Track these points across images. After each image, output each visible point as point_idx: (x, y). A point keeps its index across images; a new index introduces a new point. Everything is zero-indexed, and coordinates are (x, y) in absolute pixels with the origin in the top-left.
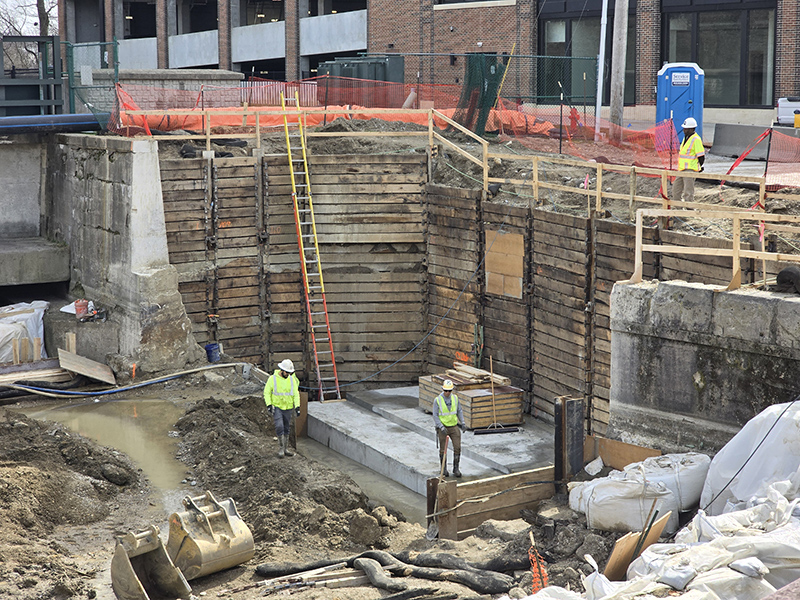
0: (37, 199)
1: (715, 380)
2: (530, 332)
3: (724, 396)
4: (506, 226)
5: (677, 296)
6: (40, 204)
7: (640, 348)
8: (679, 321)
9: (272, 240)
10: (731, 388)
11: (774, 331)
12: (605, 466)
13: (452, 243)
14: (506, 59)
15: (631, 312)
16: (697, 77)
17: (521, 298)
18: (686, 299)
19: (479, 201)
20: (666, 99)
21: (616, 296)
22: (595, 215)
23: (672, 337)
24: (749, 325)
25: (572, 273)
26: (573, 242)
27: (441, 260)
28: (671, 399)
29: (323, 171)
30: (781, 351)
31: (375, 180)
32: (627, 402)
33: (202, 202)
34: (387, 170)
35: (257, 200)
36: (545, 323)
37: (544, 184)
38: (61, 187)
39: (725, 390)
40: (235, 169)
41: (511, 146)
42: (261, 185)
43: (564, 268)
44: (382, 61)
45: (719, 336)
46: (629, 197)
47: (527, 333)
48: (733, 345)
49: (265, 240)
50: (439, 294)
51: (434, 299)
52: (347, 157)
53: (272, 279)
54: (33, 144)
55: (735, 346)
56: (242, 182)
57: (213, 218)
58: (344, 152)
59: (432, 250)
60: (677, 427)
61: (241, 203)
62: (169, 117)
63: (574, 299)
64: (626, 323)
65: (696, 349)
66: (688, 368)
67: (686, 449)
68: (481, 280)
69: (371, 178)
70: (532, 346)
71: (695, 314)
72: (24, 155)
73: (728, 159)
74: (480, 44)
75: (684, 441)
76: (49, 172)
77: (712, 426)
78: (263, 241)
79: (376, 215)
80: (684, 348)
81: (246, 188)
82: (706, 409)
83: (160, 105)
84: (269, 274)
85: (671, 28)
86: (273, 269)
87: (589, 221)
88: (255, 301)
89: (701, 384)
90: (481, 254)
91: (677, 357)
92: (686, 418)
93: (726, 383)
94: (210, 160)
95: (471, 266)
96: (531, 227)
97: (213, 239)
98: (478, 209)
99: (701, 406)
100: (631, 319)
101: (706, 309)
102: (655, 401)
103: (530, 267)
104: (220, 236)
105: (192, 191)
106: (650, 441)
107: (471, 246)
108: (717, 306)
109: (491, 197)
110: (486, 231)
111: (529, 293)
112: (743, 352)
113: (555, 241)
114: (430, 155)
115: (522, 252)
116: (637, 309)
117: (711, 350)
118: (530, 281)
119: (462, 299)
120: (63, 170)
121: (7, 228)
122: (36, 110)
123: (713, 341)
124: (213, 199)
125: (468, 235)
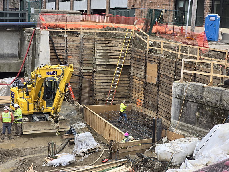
0: (17, 47)
1: (202, 115)
2: (158, 95)
3: (205, 120)
4: (153, 62)
5: (192, 87)
6: (18, 48)
7: (181, 103)
8: (192, 95)
9: (84, 62)
10: (207, 117)
11: (221, 100)
12: (168, 139)
13: (138, 66)
14: (166, 11)
15: (178, 91)
16: (217, 18)
17: (156, 84)
18: (195, 88)
19: (146, 54)
20: (208, 25)
21: (174, 86)
22: (178, 60)
23: (190, 100)
24: (213, 98)
25: (170, 77)
26: (171, 68)
27: (135, 71)
28: (189, 120)
29: (100, 42)
30: (223, 107)
31: (116, 46)
32: (176, 120)
33: (63, 50)
34: (120, 43)
35: (80, 50)
36: (162, 92)
37: (164, 49)
38: (24, 44)
39: (205, 118)
40: (74, 40)
41: (159, 37)
42: (81, 46)
43: (168, 75)
44: (128, 10)
45: (204, 101)
46: (188, 55)
47: (157, 95)
48: (208, 104)
49: (82, 62)
50: (133, 81)
51: (132, 83)
52: (108, 39)
53: (84, 74)
54: (16, 31)
55: (209, 104)
56: (76, 45)
57: (66, 55)
58: (108, 37)
59: (132, 68)
60: (190, 129)
61: (75, 51)
62: (57, 24)
63: (170, 85)
64: (177, 95)
65: (197, 104)
66: (195, 110)
67: (192, 136)
68: (145, 78)
69: (115, 45)
70: (159, 99)
71: (197, 93)
72: (14, 34)
73: (226, 44)
74: (159, 6)
75: (192, 133)
76: (21, 39)
77: (201, 129)
78: (81, 63)
79: (116, 56)
80: (194, 104)
81: (77, 46)
82: (199, 124)
83: (56, 20)
84: (83, 73)
85: (215, 4)
86: (84, 71)
87: (176, 61)
88: (78, 81)
89: (198, 116)
90: (145, 70)
91: (191, 107)
92: (193, 126)
93: (206, 116)
94: (66, 37)
95: (143, 73)
96: (160, 62)
97: (66, 61)
98: (145, 56)
99: (198, 123)
100: (178, 94)
101: (201, 92)
102: (184, 120)
103: (159, 75)
104: (68, 60)
105: (60, 46)
106: (182, 133)
107: (143, 67)
108: (204, 91)
109: (149, 53)
110: (147, 63)
111: (158, 83)
112: (211, 106)
113: (166, 67)
114: (133, 39)
115: (157, 70)
116: (180, 90)
117: (202, 105)
118: (159, 79)
119: (140, 83)
120: (24, 39)
121: (8, 55)
122: (18, 20)
123: (202, 103)
124: (66, 49)
125: (142, 64)
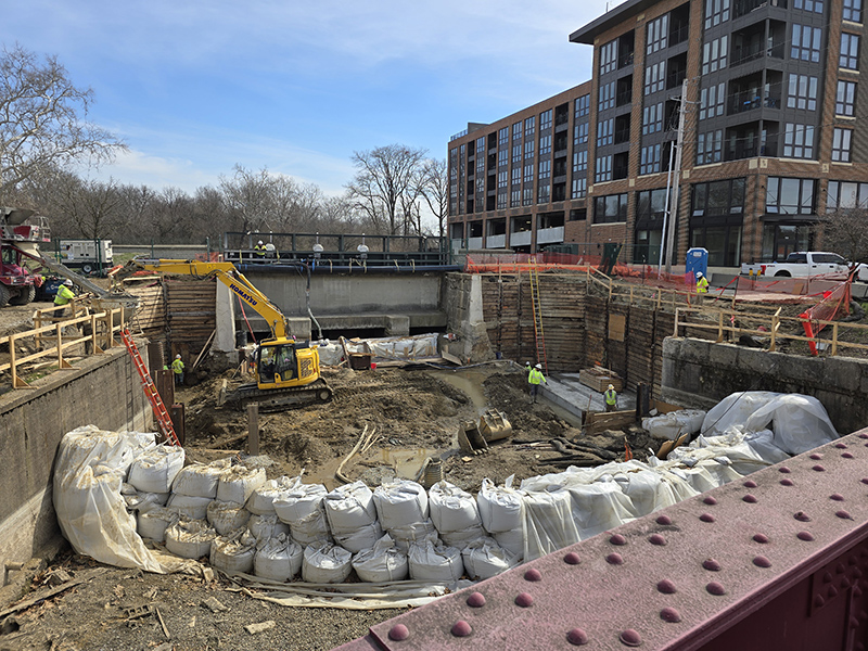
1: (708, 380)
2: (627, 355)
3: (713, 387)
4: (618, 313)
5: (693, 344)
6: (437, 298)
7: (676, 365)
8: (694, 355)
9: (523, 314)
11: (737, 361)
12: (658, 412)
13: (595, 318)
14: (621, 246)
15: (672, 350)
16: (705, 254)
17: (623, 341)
18: (697, 345)
19: (607, 302)
20: (690, 263)
21: (665, 342)
22: (657, 309)
23: (690, 361)
24: (726, 358)
25: (646, 332)
26: (647, 320)
27: (591, 325)
28: (689, 387)
29: (544, 289)
30: (740, 370)
31: (565, 293)
32: (669, 386)
33: (497, 299)
34: (570, 289)
35: (518, 299)
36: (633, 352)
37: (635, 296)
38: (445, 292)
39: (714, 384)
40: (510, 287)
41: (622, 281)
42: (520, 293)
43: (643, 330)
44: (569, 246)
45: (711, 362)
46: (673, 303)
48: (718, 366)
50: (589, 338)
51: (587, 340)
52: (554, 284)
53: (523, 329)
54: (436, 276)
56: (513, 292)
57: (501, 305)
58: (553, 281)
59: (587, 321)
60: (691, 399)
61: (512, 300)
62: (485, 267)
63: (646, 343)
64: (669, 354)
65: (701, 367)
66: (697, 375)
67: (695, 408)
68: (607, 334)
70: (627, 361)
71: (701, 352)
72: (433, 280)
73: (719, 288)
74: (610, 240)
75: (694, 404)
76: (441, 286)
77: (707, 399)
78: (520, 315)
79: (565, 306)
80: (696, 366)
83: (483, 262)
84: (521, 327)
85: (694, 234)
86: (523, 325)
87: (654, 312)
88: (516, 337)
89: (703, 382)
90: (607, 323)
91: (692, 370)
92: (695, 395)
94: (500, 284)
95: (603, 328)
96: (629, 313)
97: (500, 313)
98: (607, 306)
99: (703, 391)
100: (672, 353)
101: (706, 350)
102: (681, 387)
103: (628, 329)
104: (503, 312)
105: (493, 294)
106: (679, 404)
107: (603, 320)
108: (711, 349)
109: (612, 301)
110: (610, 314)
111: (627, 340)
112: (723, 369)
113: (639, 319)
114: (587, 284)
115: (624, 323)
116: (675, 349)
117: (708, 368)
118: (627, 335)
119: (598, 340)
120: (446, 286)
121: (426, 306)
122: (438, 264)
123: (709, 364)
124: (501, 298)
125: (602, 315)
